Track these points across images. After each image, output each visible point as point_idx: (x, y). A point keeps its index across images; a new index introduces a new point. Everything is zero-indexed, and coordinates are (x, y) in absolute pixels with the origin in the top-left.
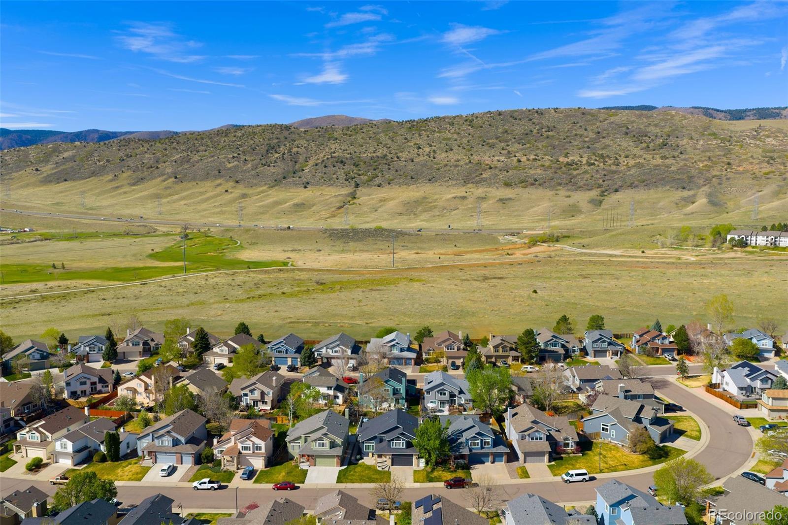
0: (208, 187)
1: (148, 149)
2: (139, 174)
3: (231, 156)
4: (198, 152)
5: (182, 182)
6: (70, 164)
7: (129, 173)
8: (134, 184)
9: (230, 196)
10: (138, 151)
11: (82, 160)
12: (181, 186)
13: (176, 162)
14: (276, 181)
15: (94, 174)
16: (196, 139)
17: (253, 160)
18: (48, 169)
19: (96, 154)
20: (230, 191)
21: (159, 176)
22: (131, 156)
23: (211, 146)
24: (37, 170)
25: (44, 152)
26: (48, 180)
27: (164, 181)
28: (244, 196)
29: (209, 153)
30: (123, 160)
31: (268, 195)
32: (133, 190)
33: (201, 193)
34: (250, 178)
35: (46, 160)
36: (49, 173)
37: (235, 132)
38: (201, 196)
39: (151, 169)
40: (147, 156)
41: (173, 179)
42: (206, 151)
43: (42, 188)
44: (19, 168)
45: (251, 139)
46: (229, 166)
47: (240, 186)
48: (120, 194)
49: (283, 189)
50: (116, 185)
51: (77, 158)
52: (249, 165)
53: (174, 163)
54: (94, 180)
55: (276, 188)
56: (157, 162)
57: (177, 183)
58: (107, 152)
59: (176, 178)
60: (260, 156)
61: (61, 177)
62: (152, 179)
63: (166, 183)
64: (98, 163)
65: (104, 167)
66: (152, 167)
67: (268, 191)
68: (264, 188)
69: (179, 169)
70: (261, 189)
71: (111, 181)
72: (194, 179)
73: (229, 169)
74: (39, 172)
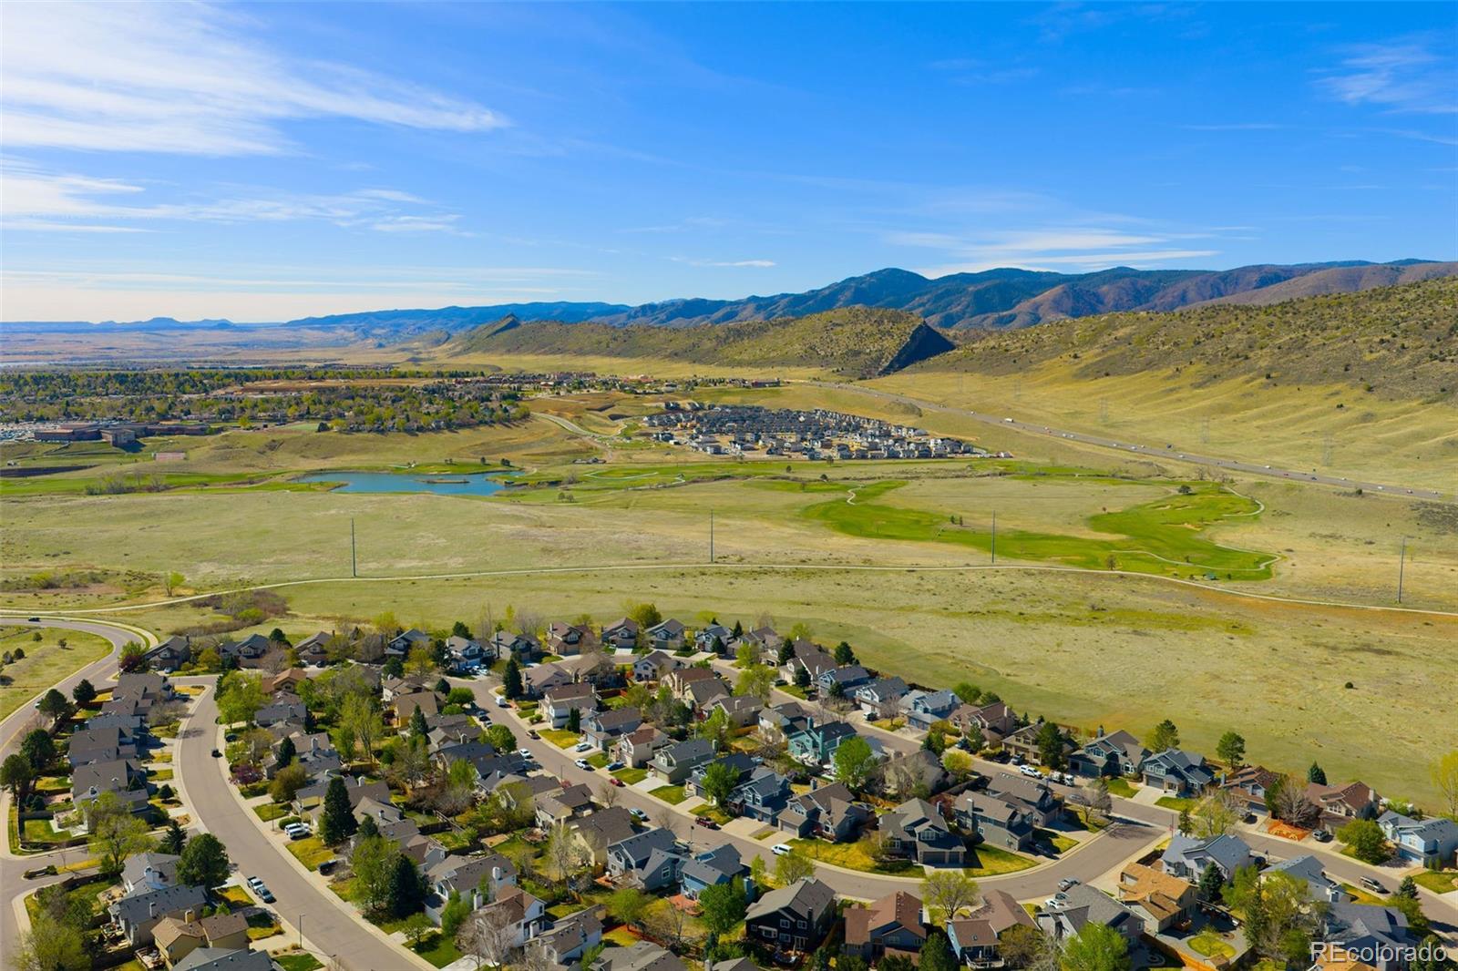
0: (1313, 398)
1: (1243, 324)
2: (1215, 369)
3: (1377, 340)
4: (1323, 330)
5: (1275, 385)
6: (1122, 348)
7: (1199, 366)
8: (1200, 386)
9: (1343, 416)
10: (1226, 328)
11: (1140, 342)
12: (1272, 391)
13: (1279, 348)
14: (1443, 390)
15: (1149, 365)
16: (1329, 306)
17: (1417, 348)
18: (1089, 356)
19: (1162, 333)
20: (1346, 406)
21: (1244, 373)
22: (1213, 336)
23: (1350, 318)
24: (1076, 357)
25: (1094, 327)
26: (1085, 374)
27: (1247, 382)
28: (1368, 417)
29: (1343, 333)
30: (1199, 343)
31: (1412, 418)
32: (1193, 397)
33: (1296, 408)
34: (1396, 384)
35: (1091, 342)
36: (1090, 361)
37: (1406, 291)
38: (1294, 412)
39: (1237, 360)
40: (1238, 336)
41: (1264, 380)
42: (1338, 328)
43: (1070, 387)
44: (1056, 352)
45: (1430, 305)
46: (1368, 357)
47: (1372, 398)
48: (1171, 402)
49: (1449, 408)
50: (1172, 386)
51: (1135, 339)
52: (1407, 358)
53: (1276, 351)
54: (1144, 377)
55: (1439, 404)
56: (1250, 347)
57: (1265, 386)
58: (1180, 330)
59: (1268, 377)
60: (1434, 341)
61: (1103, 370)
62: (1232, 377)
63: (1248, 386)
64: (1161, 347)
65: (1168, 354)
66: (1238, 357)
67: (1418, 411)
68: (1414, 404)
69: (1282, 361)
70: (1407, 405)
71: (1169, 378)
72: (1298, 380)
73: (1367, 364)
74: (1076, 360)
